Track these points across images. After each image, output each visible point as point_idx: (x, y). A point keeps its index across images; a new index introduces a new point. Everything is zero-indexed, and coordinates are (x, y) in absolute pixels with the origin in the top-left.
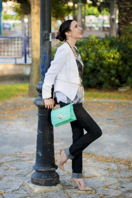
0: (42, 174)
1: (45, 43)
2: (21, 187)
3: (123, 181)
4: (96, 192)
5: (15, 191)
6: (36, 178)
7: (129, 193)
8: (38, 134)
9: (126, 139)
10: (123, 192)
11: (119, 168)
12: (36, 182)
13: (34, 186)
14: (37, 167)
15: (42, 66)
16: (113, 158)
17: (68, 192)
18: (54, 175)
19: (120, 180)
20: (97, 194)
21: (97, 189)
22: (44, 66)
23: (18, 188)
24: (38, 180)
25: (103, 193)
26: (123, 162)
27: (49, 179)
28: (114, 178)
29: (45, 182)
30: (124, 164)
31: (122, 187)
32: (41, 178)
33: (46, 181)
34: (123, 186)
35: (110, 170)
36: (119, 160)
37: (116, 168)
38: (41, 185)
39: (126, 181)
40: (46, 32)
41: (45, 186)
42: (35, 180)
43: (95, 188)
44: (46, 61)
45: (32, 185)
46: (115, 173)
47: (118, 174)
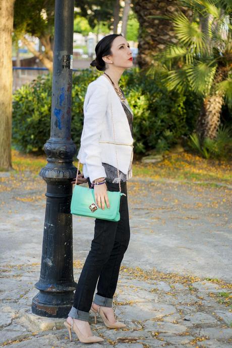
0: (52, 297)
1: (62, 72)
2: (13, 320)
3: (185, 309)
4: (143, 328)
5: (5, 327)
6: (42, 305)
7: (199, 329)
8: (46, 228)
9: (175, 242)
10: (188, 327)
11: (173, 288)
12: (41, 311)
13: (39, 318)
14: (44, 286)
15: (56, 111)
16: (159, 272)
17: (98, 328)
19: (179, 307)
20: (146, 330)
21: (145, 323)
22: (60, 110)
23: (9, 322)
24: (46, 308)
25: (157, 330)
26: (177, 279)
27: (65, 306)
28: (169, 305)
29: (57, 312)
30: (179, 283)
31: (185, 320)
32: (50, 303)
33: (60, 308)
34: (187, 317)
35: (158, 292)
36: (171, 275)
37: (167, 289)
38: (50, 316)
39: (190, 310)
40: (65, 53)
41: (58, 318)
42: (40, 307)
43: (140, 321)
44: (63, 102)
45: (34, 317)
46: (168, 298)
47: (174, 299)
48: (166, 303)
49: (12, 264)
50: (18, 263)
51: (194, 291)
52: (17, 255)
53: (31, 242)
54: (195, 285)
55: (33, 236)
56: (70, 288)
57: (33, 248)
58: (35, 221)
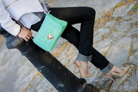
3: (133, 33)
11: (109, 27)
18: (90, 89)
26: (102, 21)
30: (107, 22)
35: (106, 36)
37: (107, 30)
39: (136, 31)
46: (115, 34)
47: (119, 32)
48: (119, 38)
49: (25, 88)
50: (27, 85)
51: (120, 19)
52: (21, 81)
53: (19, 67)
54: (115, 16)
55: (16, 63)
56: (83, 85)
57: (23, 70)
58: (6, 54)
